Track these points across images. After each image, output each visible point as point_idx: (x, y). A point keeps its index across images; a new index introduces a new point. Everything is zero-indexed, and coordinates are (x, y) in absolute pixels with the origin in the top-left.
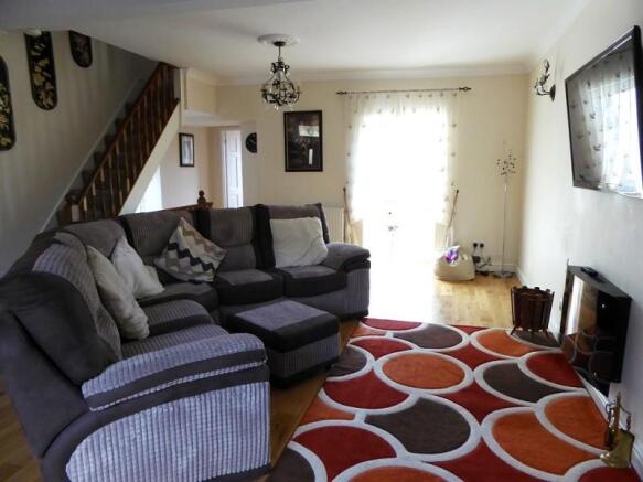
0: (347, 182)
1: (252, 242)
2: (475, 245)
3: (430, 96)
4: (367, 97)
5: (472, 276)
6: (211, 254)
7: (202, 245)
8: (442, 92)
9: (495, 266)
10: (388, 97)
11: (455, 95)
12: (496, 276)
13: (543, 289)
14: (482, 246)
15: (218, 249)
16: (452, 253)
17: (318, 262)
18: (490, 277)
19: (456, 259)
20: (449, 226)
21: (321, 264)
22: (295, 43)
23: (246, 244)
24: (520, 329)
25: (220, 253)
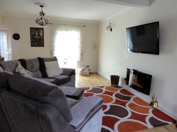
0: (52, 50)
1: (39, 70)
2: (87, 66)
3: (76, 27)
4: (58, 26)
5: (89, 74)
6: (29, 74)
7: (26, 72)
8: (79, 26)
9: (92, 71)
10: (64, 26)
11: (82, 27)
12: (93, 74)
13: (116, 75)
14: (89, 66)
15: (31, 73)
16: (83, 69)
17: (61, 74)
18: (92, 74)
19: (85, 70)
20: (81, 61)
21: (62, 74)
22: (47, 7)
23: (38, 70)
24: (114, 85)
25: (32, 74)
